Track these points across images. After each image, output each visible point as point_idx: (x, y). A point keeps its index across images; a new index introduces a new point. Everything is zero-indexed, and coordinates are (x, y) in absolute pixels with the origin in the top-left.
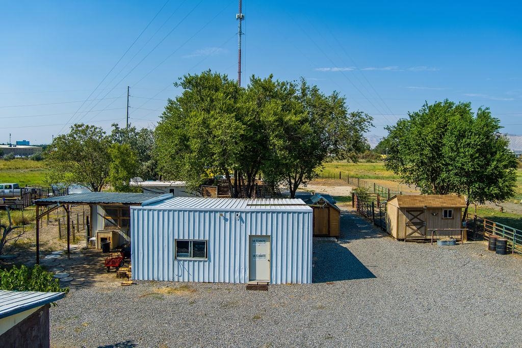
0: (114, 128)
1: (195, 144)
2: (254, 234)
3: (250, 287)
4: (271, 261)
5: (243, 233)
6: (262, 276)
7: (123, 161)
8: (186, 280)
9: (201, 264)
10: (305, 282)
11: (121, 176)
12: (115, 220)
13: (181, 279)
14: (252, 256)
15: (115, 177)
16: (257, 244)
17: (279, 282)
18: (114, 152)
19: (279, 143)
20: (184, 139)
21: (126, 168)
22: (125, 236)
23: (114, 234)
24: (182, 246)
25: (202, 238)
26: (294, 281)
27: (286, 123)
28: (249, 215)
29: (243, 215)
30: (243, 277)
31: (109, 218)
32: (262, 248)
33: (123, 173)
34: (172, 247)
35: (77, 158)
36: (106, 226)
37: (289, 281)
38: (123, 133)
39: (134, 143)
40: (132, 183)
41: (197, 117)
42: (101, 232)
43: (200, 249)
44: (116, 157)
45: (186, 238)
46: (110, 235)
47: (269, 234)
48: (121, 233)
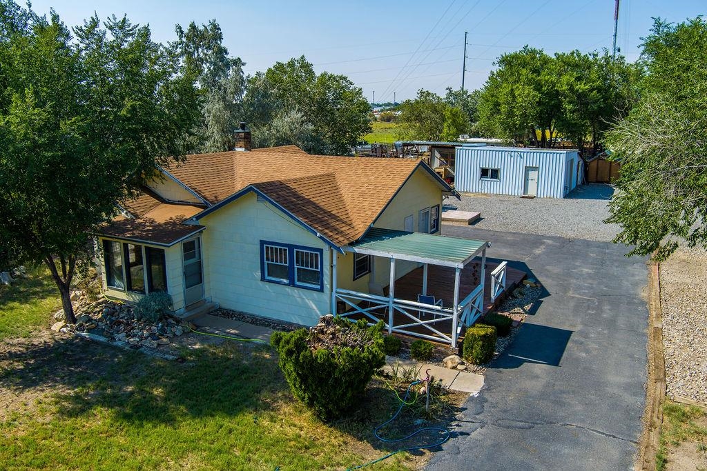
0: (448, 91)
1: (504, 108)
2: (528, 165)
3: (523, 197)
4: (538, 183)
5: (521, 164)
6: (531, 192)
7: (454, 121)
8: (486, 192)
9: (495, 183)
10: (558, 197)
11: (452, 132)
12: (446, 161)
13: (483, 192)
14: (526, 180)
15: (447, 133)
16: (530, 172)
17: (542, 197)
18: (448, 114)
19: (569, 107)
20: (497, 105)
21: (456, 127)
22: (452, 172)
23: (445, 170)
24: (484, 172)
25: (496, 167)
26: (552, 196)
27: (577, 91)
28: (525, 154)
29: (522, 154)
30: (520, 192)
31: (442, 159)
32: (533, 175)
33: (453, 130)
34: (479, 173)
35: (419, 118)
36: (441, 165)
37: (548, 196)
38: (456, 95)
39: (465, 105)
40: (460, 139)
41: (506, 89)
42: (437, 168)
43: (495, 174)
44: (448, 118)
45: (487, 167)
46: (443, 170)
47: (538, 166)
48: (450, 170)
